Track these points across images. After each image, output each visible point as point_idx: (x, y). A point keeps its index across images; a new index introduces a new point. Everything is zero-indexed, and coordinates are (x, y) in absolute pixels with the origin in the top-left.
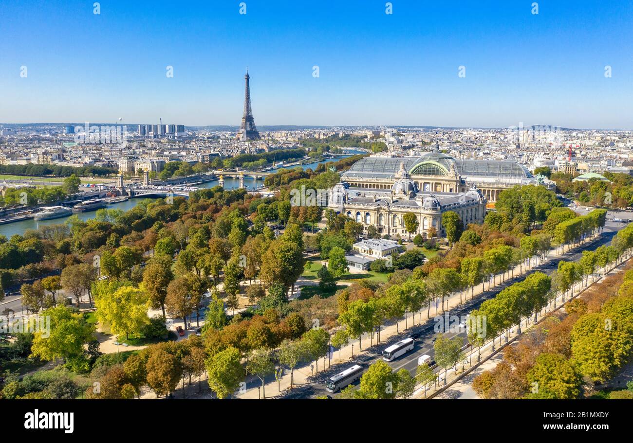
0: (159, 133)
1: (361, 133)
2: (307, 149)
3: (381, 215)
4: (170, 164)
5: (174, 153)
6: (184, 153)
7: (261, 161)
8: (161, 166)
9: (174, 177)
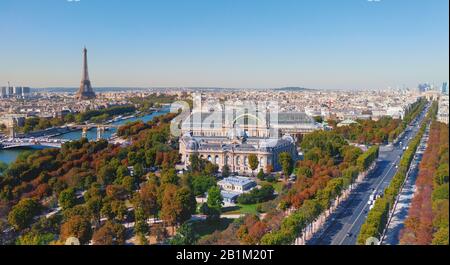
0: (7, 93)
1: (173, 93)
2: (136, 106)
3: (227, 157)
4: (29, 120)
5: (29, 110)
6: (38, 110)
7: (104, 115)
8: (22, 122)
9: (35, 130)
